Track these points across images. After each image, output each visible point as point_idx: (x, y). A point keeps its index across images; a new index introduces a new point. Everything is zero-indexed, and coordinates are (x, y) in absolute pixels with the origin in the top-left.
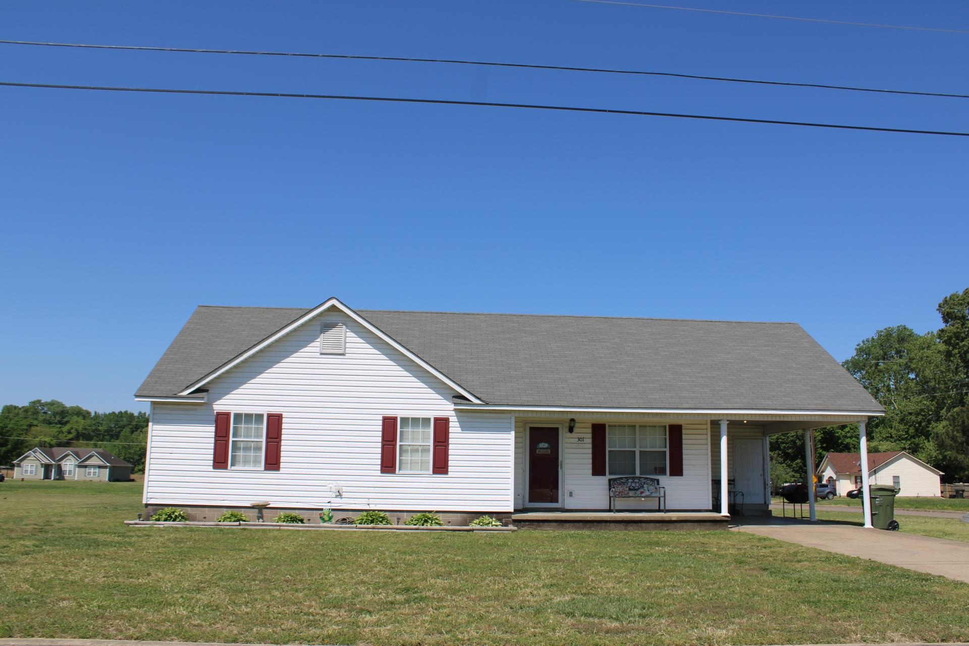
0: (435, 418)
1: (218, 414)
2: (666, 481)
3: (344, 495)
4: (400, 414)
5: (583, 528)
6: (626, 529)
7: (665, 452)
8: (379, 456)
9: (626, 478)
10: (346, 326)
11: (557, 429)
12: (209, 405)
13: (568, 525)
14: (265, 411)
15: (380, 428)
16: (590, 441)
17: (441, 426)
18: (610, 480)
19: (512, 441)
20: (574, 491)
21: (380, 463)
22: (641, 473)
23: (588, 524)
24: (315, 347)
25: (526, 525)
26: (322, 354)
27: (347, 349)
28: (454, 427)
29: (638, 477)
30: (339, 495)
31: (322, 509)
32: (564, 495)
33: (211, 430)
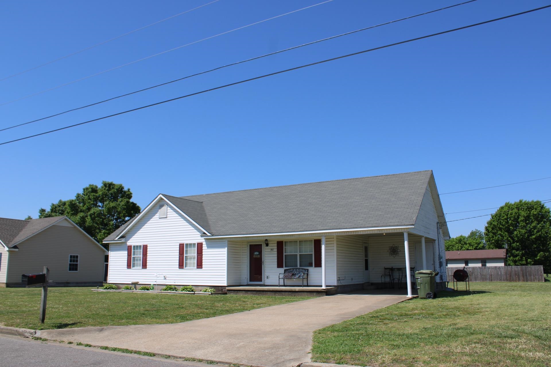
0: (197, 243)
1: (129, 246)
2: (312, 270)
3: (167, 278)
4: (185, 242)
5: (256, 294)
6: (275, 295)
7: (312, 254)
8: (178, 261)
9: (292, 269)
10: (167, 205)
11: (261, 245)
12: (125, 243)
13: (249, 292)
14: (142, 244)
15: (178, 249)
16: (276, 250)
17: (200, 246)
18: (285, 270)
19: (226, 253)
20: (269, 276)
21: (178, 264)
22: (300, 266)
23: (258, 292)
24: (157, 216)
25: (232, 292)
26: (160, 218)
27: (168, 215)
28: (205, 247)
29: (298, 268)
30: (165, 278)
31: (150, 285)
32: (265, 278)
33: (126, 253)
